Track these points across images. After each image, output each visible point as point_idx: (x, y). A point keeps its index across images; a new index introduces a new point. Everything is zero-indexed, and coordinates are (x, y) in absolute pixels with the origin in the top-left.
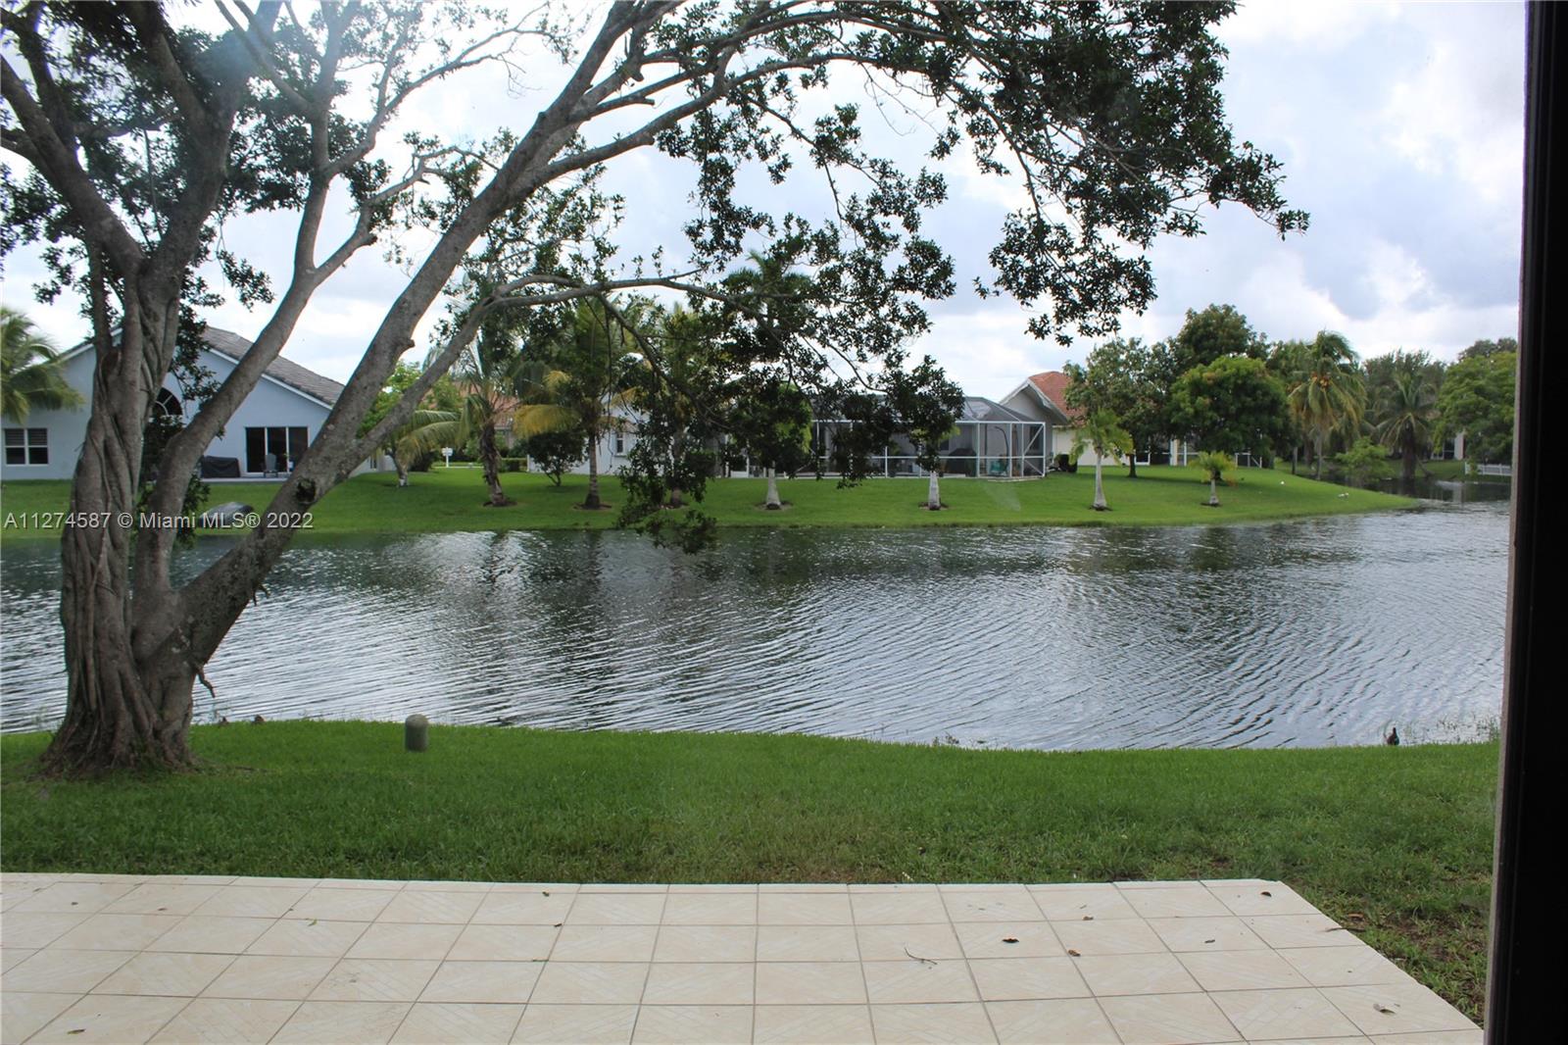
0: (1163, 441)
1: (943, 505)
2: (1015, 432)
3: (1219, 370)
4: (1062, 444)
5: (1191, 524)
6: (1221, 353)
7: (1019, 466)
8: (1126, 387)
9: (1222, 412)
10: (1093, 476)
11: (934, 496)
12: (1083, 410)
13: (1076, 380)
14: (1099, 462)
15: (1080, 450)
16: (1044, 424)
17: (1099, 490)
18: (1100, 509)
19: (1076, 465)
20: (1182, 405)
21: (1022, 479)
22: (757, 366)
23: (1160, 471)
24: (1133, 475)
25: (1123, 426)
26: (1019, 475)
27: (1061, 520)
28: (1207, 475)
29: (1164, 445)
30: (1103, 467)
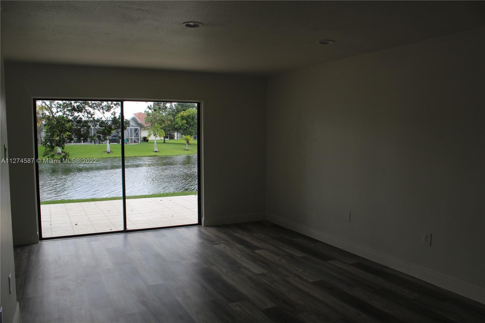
0: (173, 132)
1: (111, 152)
2: (131, 130)
3: (188, 113)
4: (144, 134)
5: (181, 155)
6: (188, 108)
7: (132, 140)
8: (162, 117)
9: (189, 124)
10: (154, 143)
11: (108, 149)
12: (150, 124)
13: (148, 115)
14: (155, 139)
15: (150, 135)
16: (139, 128)
17: (156, 146)
18: (156, 152)
19: (148, 140)
20: (178, 122)
21: (133, 144)
22: (76, 114)
23: (172, 141)
24: (164, 142)
25: (162, 128)
26: (132, 143)
27: (145, 155)
28: (185, 142)
29: (173, 134)
30: (156, 140)
